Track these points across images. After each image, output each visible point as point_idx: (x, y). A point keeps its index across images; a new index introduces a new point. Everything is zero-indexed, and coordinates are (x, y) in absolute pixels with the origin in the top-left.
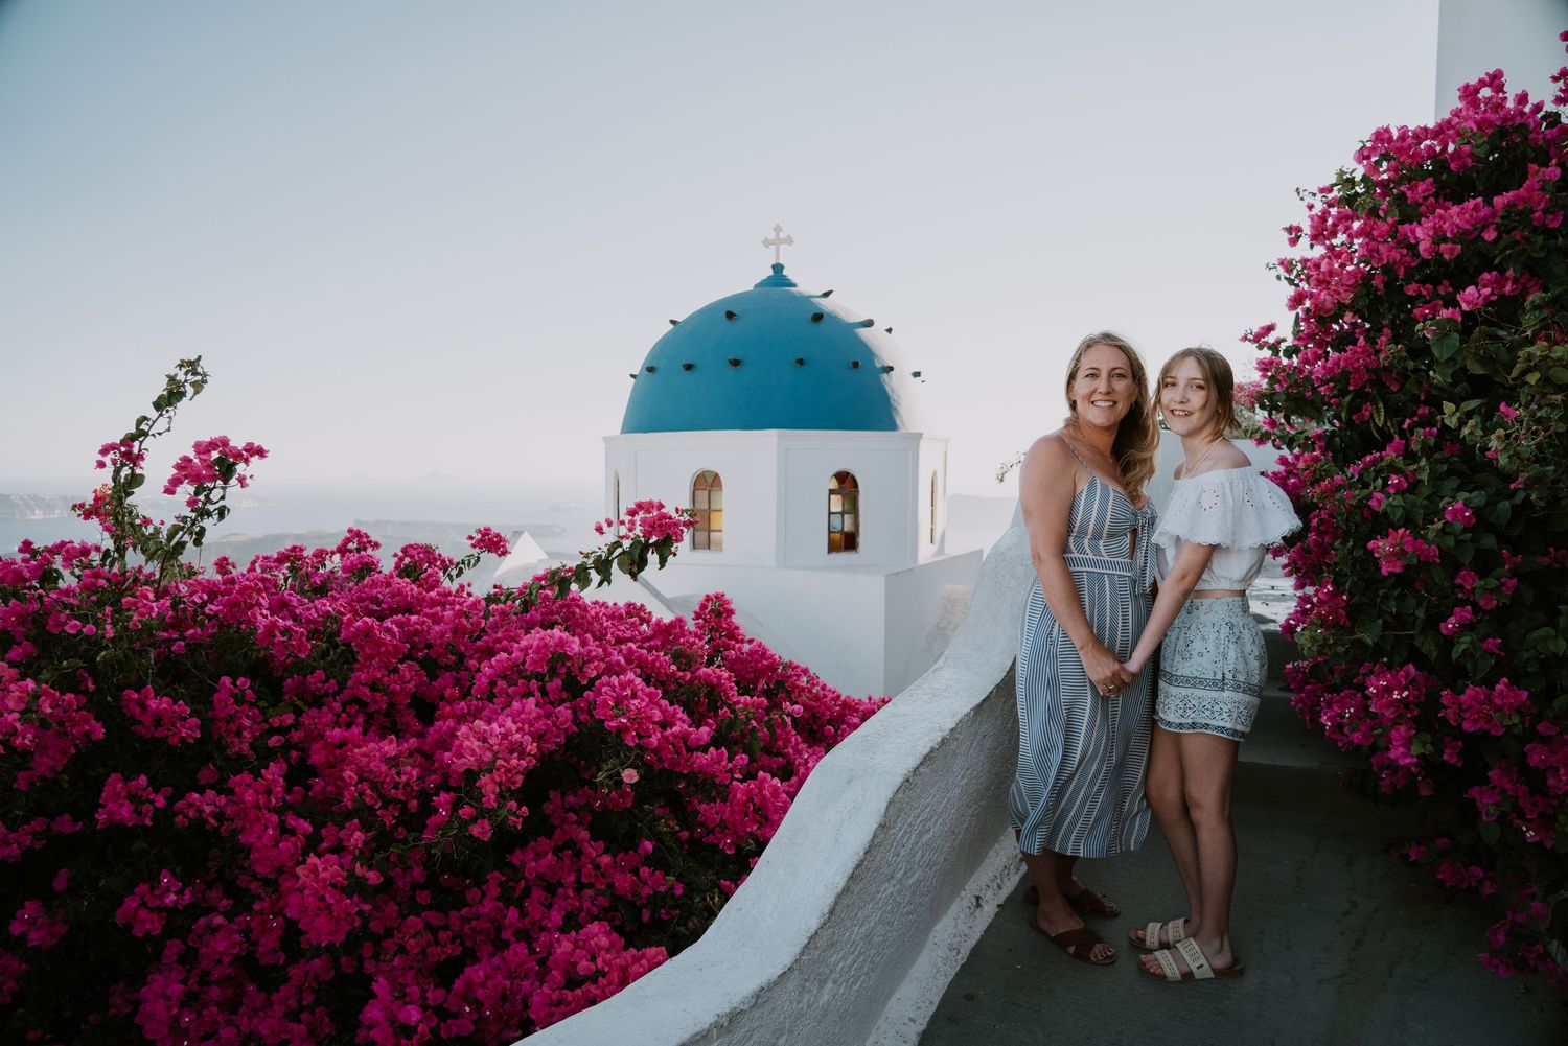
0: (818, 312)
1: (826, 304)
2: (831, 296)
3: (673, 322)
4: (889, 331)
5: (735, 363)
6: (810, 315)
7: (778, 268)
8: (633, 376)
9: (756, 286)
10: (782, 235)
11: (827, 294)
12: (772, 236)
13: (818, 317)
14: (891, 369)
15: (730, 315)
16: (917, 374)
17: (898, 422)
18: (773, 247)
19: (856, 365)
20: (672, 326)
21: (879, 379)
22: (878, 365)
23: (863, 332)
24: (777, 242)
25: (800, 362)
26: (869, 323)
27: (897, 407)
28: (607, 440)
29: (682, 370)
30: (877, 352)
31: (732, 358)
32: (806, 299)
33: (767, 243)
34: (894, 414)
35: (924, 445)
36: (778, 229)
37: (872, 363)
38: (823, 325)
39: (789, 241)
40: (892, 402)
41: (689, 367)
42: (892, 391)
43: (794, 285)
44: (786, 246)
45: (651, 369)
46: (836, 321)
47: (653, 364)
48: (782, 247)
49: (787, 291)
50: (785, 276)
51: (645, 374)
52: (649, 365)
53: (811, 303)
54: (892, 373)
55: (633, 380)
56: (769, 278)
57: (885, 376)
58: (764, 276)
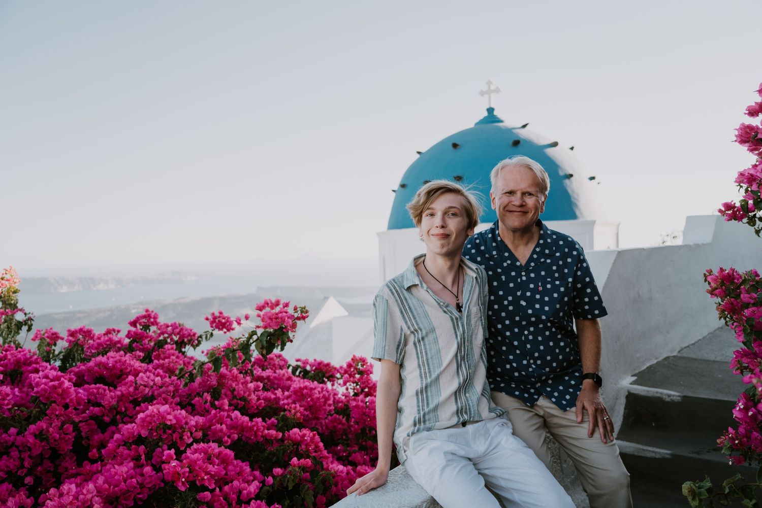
0: (516, 139)
1: (523, 134)
2: (528, 126)
3: (419, 153)
4: (572, 148)
5: (458, 178)
6: (511, 142)
7: (490, 110)
8: (394, 191)
9: (476, 124)
10: (492, 87)
11: (524, 126)
12: (485, 88)
13: (516, 143)
14: (571, 176)
15: (455, 146)
16: (592, 178)
17: (578, 213)
18: (486, 96)
20: (418, 156)
21: (562, 183)
22: (561, 174)
23: (551, 152)
24: (489, 92)
26: (555, 144)
27: (577, 202)
28: (379, 234)
30: (560, 164)
31: (456, 174)
32: (509, 131)
33: (482, 93)
34: (574, 208)
35: (597, 229)
36: (489, 83)
37: (557, 172)
38: (520, 148)
39: (497, 90)
40: (573, 199)
42: (573, 191)
43: (502, 121)
44: (484, 90)
45: (403, 186)
46: (530, 144)
47: (405, 183)
48: (493, 95)
49: (496, 126)
50: (495, 116)
51: (401, 189)
52: (402, 183)
53: (513, 133)
54: (572, 179)
55: (394, 194)
56: (485, 117)
57: (567, 181)
58: (481, 117)
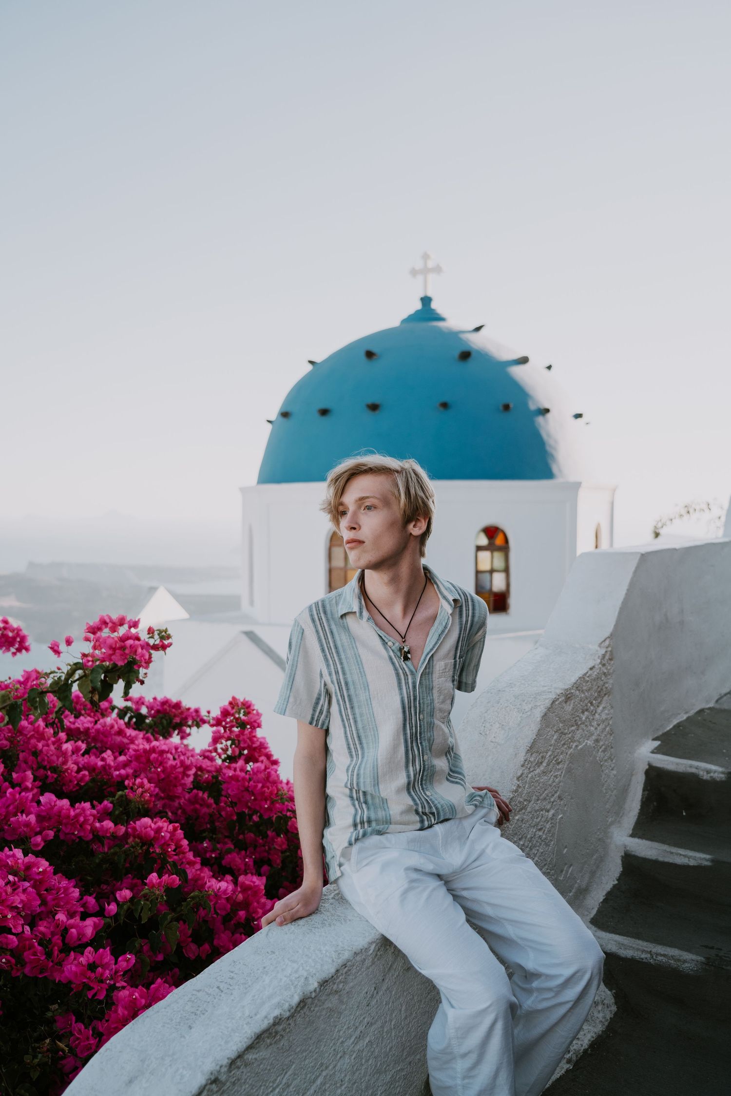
0: (465, 349)
1: (477, 341)
2: (483, 330)
3: (311, 362)
4: (549, 367)
5: (374, 407)
6: (456, 353)
7: (426, 301)
8: (269, 422)
9: (404, 321)
10: (430, 264)
11: (478, 329)
12: (419, 265)
13: (466, 355)
14: (547, 411)
15: (370, 355)
16: (578, 416)
17: (555, 469)
18: (420, 278)
19: (507, 407)
20: (310, 367)
21: (533, 422)
22: (532, 407)
23: (517, 371)
24: (425, 271)
25: (445, 405)
26: (524, 360)
27: (554, 452)
28: (244, 490)
29: (317, 416)
30: (531, 392)
31: (370, 401)
32: (454, 336)
33: (414, 273)
34: (550, 461)
35: (583, 496)
36: (426, 257)
37: (526, 405)
38: (471, 364)
39: (438, 269)
40: (548, 448)
41: (324, 412)
42: (549, 435)
43: (442, 319)
44: (417, 268)
45: (285, 415)
46: (486, 358)
47: (288, 409)
48: (431, 277)
49: (435, 327)
50: (433, 310)
51: (282, 419)
52: (284, 410)
53: (461, 339)
54: (549, 415)
55: (270, 426)
56: (417, 312)
57: (540, 420)
58: (411, 311)
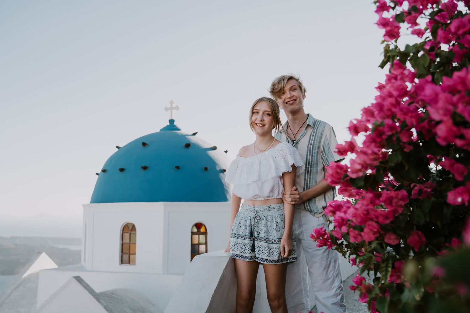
0: (188, 142)
1: (193, 139)
2: (197, 135)
3: (118, 147)
4: (226, 152)
5: (145, 168)
6: (184, 144)
7: (172, 121)
8: (97, 174)
9: (161, 130)
10: (174, 106)
11: (194, 134)
12: (169, 106)
13: (188, 145)
14: (225, 171)
15: (144, 144)
17: (227, 197)
18: (169, 111)
19: (206, 169)
20: (117, 150)
21: (218, 176)
22: (218, 169)
23: (211, 153)
24: (172, 109)
25: (178, 168)
26: (214, 148)
27: (228, 189)
28: (84, 206)
29: (118, 171)
30: (217, 162)
31: (143, 165)
32: (184, 137)
33: (167, 109)
34: (226, 193)
36: (172, 102)
37: (215, 168)
38: (190, 149)
39: (177, 108)
40: (225, 187)
41: (122, 170)
43: (179, 130)
44: (168, 107)
45: (104, 171)
46: (197, 147)
47: (105, 169)
48: (174, 111)
49: (175, 132)
50: (175, 125)
51: (103, 173)
52: (104, 169)
53: (186, 138)
54: (225, 173)
55: (97, 176)
56: (168, 126)
57: (222, 174)
58: (165, 126)
